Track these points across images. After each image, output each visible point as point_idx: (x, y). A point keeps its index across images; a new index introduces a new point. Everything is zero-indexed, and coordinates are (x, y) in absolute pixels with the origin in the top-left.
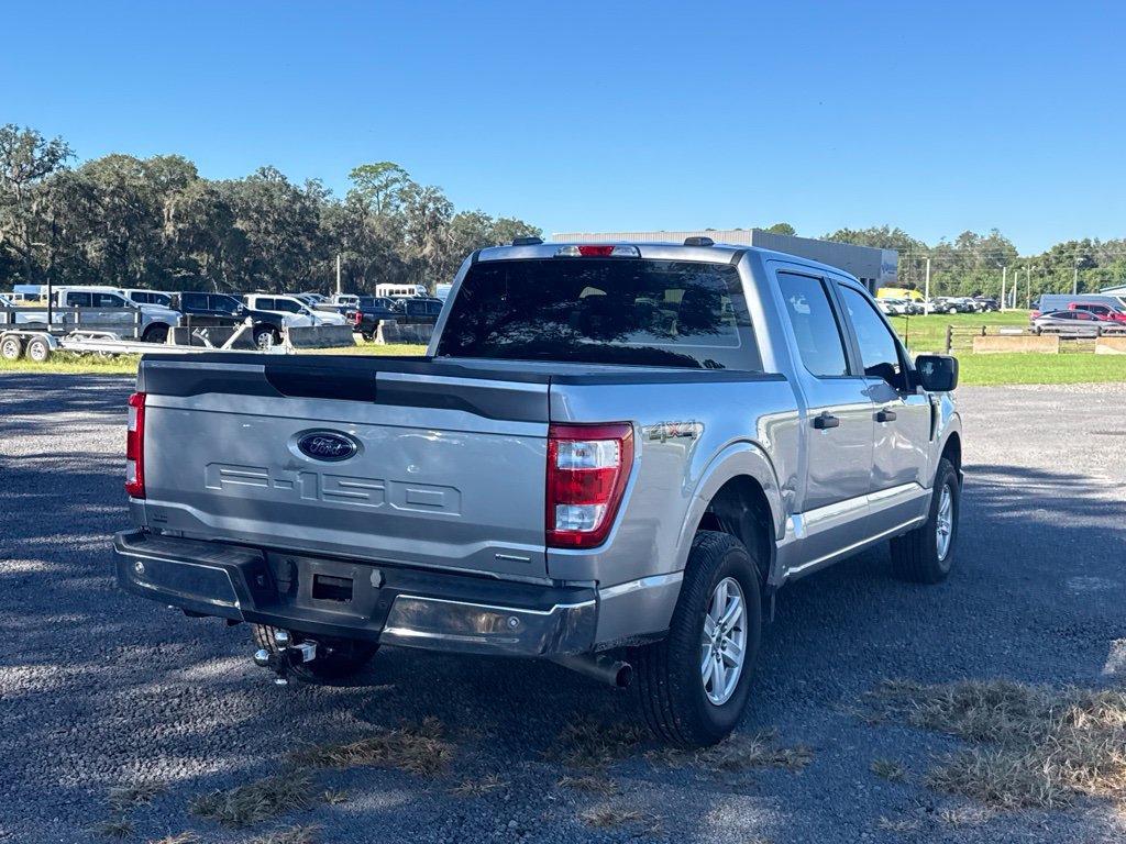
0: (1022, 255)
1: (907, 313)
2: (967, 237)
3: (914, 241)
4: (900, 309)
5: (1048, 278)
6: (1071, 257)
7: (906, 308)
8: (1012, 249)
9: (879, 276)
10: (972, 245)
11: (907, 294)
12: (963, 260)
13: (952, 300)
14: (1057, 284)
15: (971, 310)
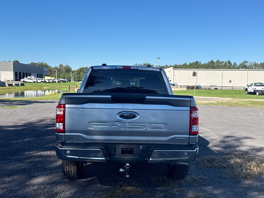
0: (73, 70)
1: (52, 82)
2: (61, 65)
3: (49, 66)
4: (51, 81)
5: (79, 75)
6: (83, 71)
7: (52, 81)
8: (71, 68)
9: (43, 74)
10: (62, 67)
11: (51, 78)
12: (60, 71)
13: (61, 79)
14: (81, 76)
15: (65, 82)
